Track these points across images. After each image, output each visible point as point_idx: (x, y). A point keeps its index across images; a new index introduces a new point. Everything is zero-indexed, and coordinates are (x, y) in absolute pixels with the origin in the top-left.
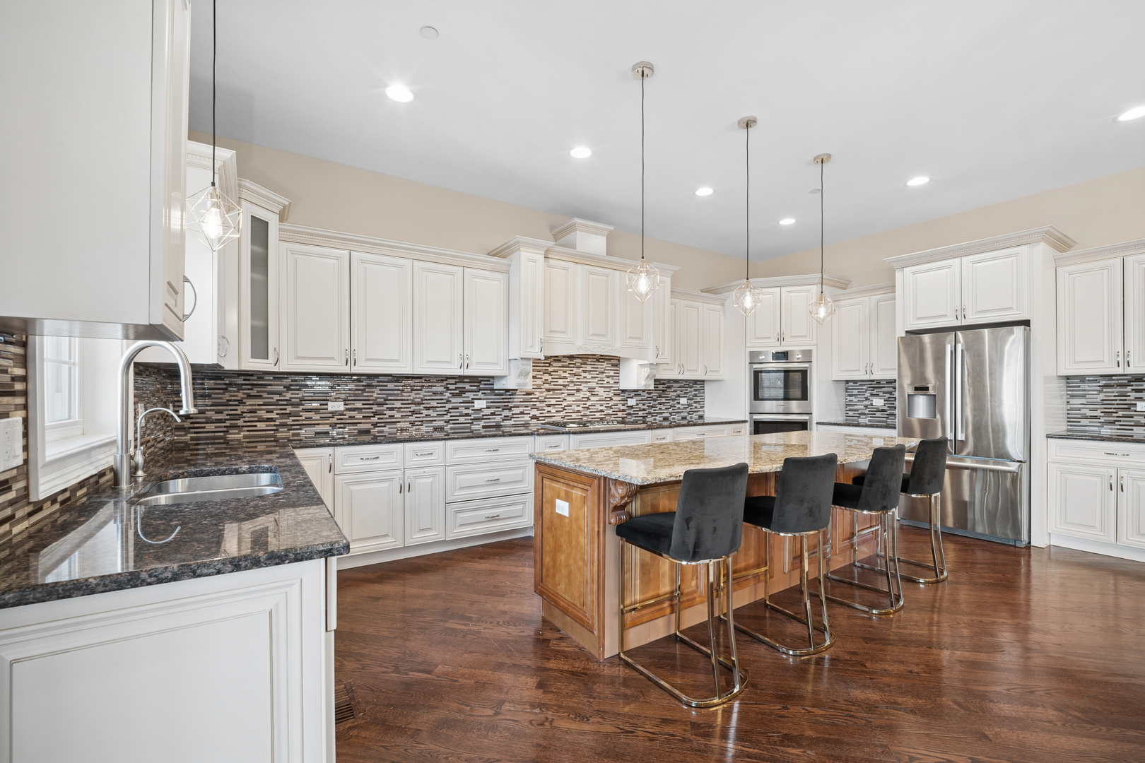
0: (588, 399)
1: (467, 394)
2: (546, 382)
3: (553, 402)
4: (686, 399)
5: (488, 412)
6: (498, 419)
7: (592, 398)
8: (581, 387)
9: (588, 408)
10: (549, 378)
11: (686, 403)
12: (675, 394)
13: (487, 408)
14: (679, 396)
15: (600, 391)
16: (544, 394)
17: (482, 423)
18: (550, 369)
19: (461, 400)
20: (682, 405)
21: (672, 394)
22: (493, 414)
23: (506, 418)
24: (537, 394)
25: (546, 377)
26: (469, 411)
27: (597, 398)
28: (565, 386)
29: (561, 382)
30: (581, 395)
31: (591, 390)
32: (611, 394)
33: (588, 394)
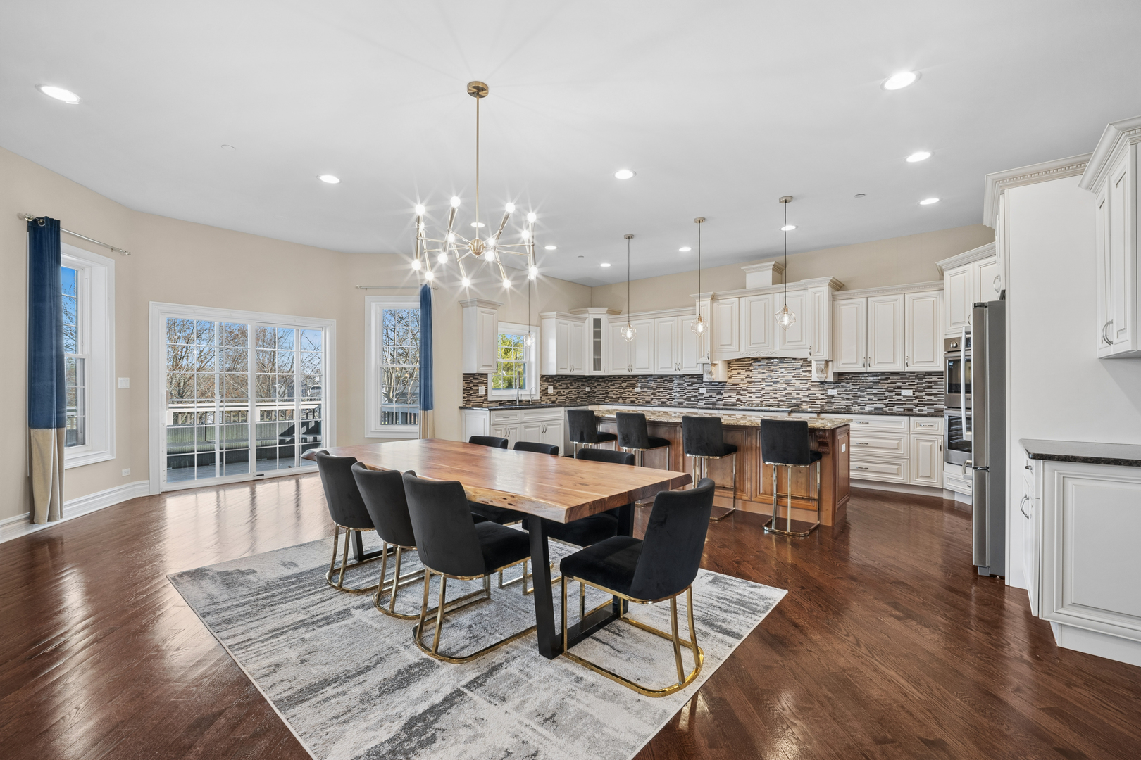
0: (785, 389)
1: (696, 385)
2: (748, 376)
3: (753, 390)
4: (911, 391)
5: (708, 395)
6: (714, 400)
7: (788, 388)
8: (778, 380)
9: (784, 396)
10: (751, 374)
11: (912, 395)
12: (894, 385)
13: (707, 393)
14: (899, 388)
15: (798, 384)
16: (746, 385)
17: (704, 402)
18: (751, 368)
19: (692, 388)
20: (904, 397)
21: (887, 386)
22: (711, 397)
23: (719, 400)
24: (741, 385)
25: (748, 373)
26: (697, 394)
27: (794, 388)
28: (763, 379)
29: (760, 376)
30: (778, 386)
31: (788, 382)
32: (808, 386)
33: (784, 385)
